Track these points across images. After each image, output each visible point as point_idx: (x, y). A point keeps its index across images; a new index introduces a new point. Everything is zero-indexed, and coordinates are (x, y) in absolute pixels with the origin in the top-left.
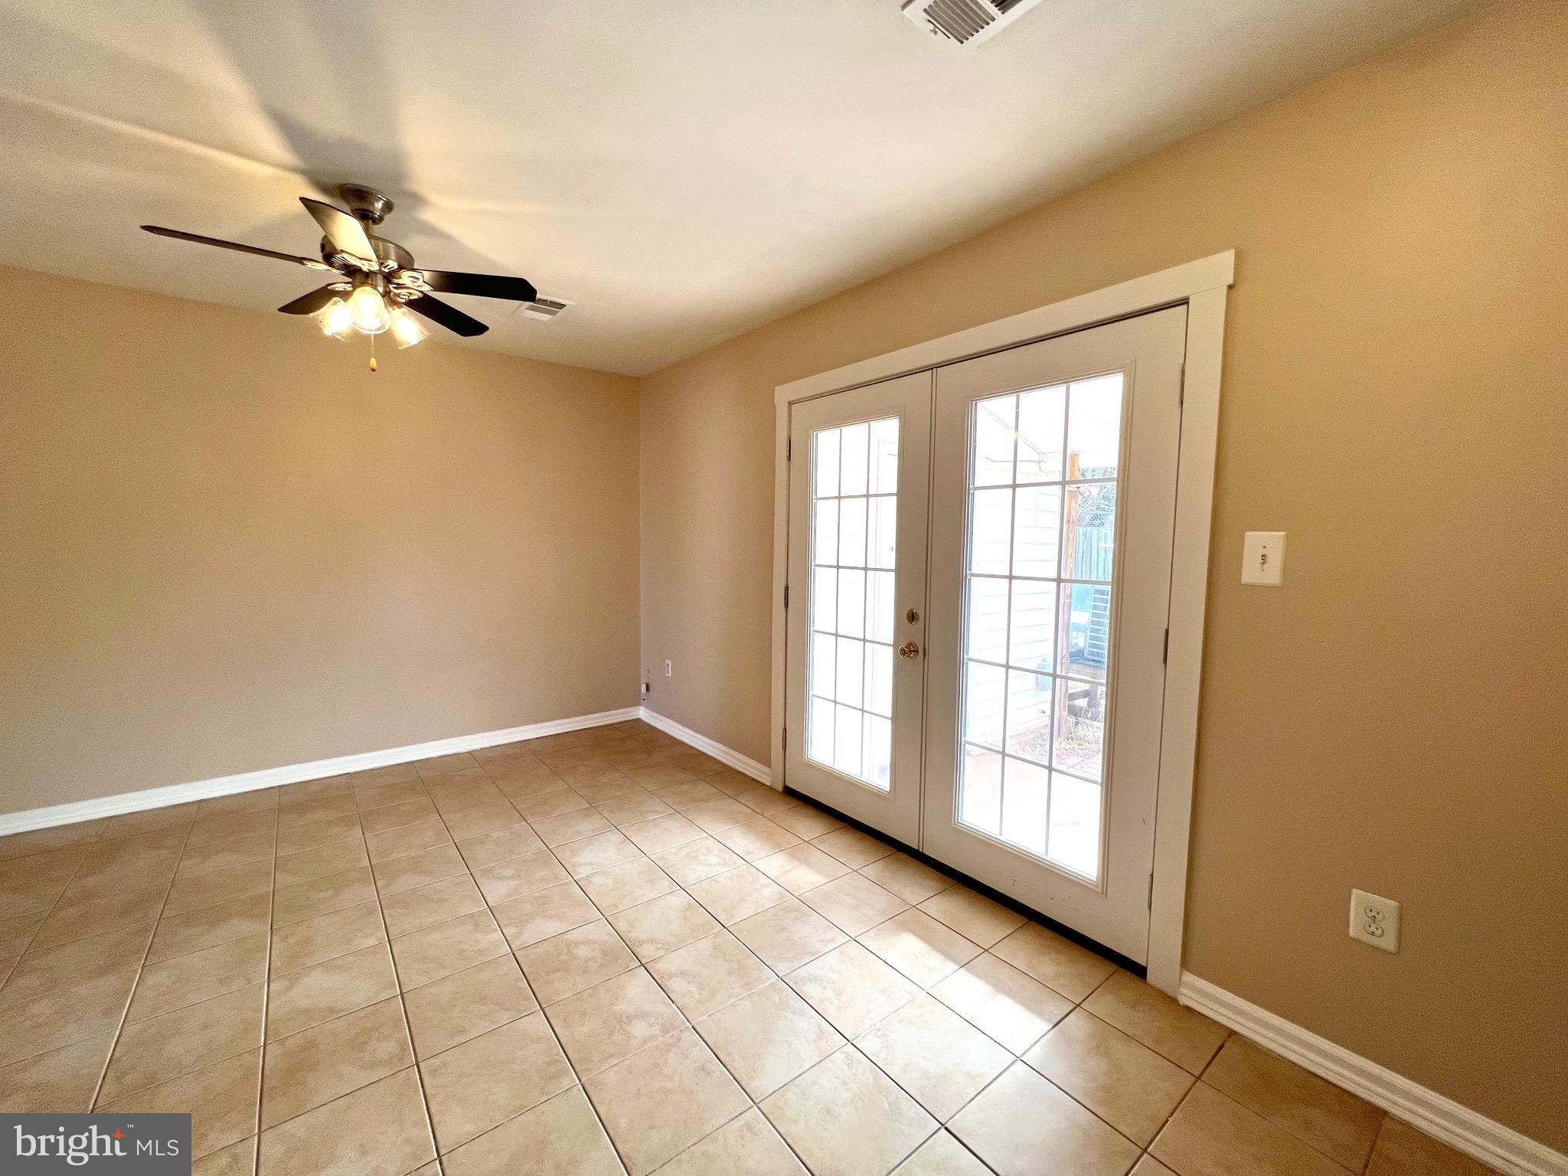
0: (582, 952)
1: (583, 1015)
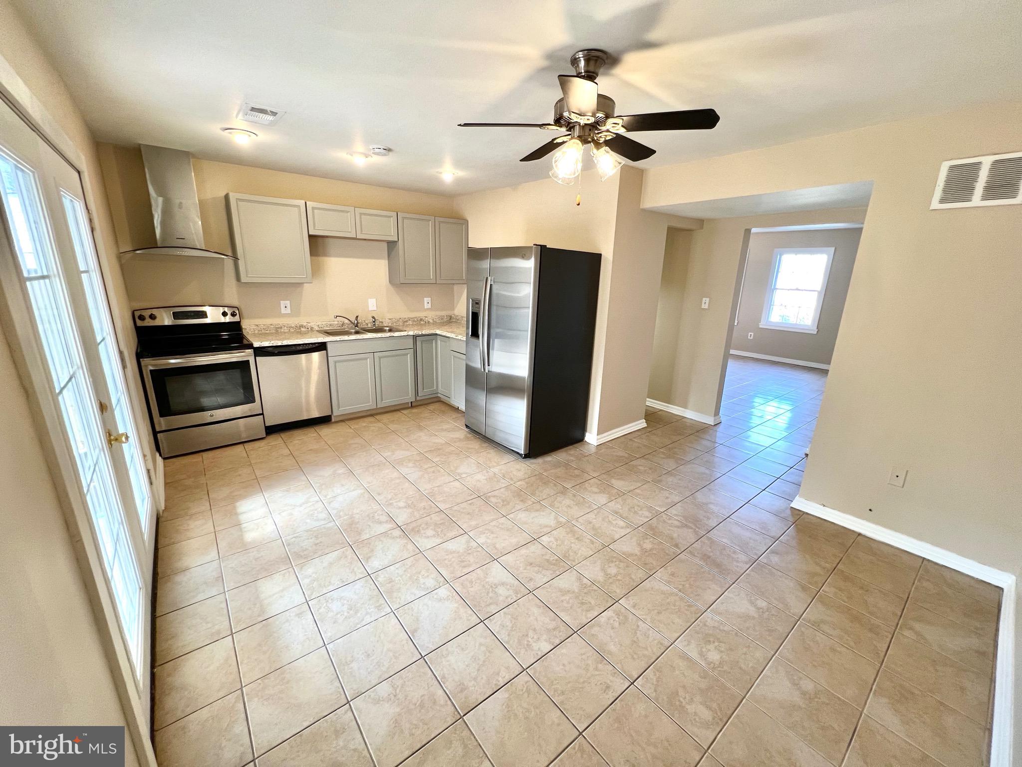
0: (430, 532)
1: (424, 508)
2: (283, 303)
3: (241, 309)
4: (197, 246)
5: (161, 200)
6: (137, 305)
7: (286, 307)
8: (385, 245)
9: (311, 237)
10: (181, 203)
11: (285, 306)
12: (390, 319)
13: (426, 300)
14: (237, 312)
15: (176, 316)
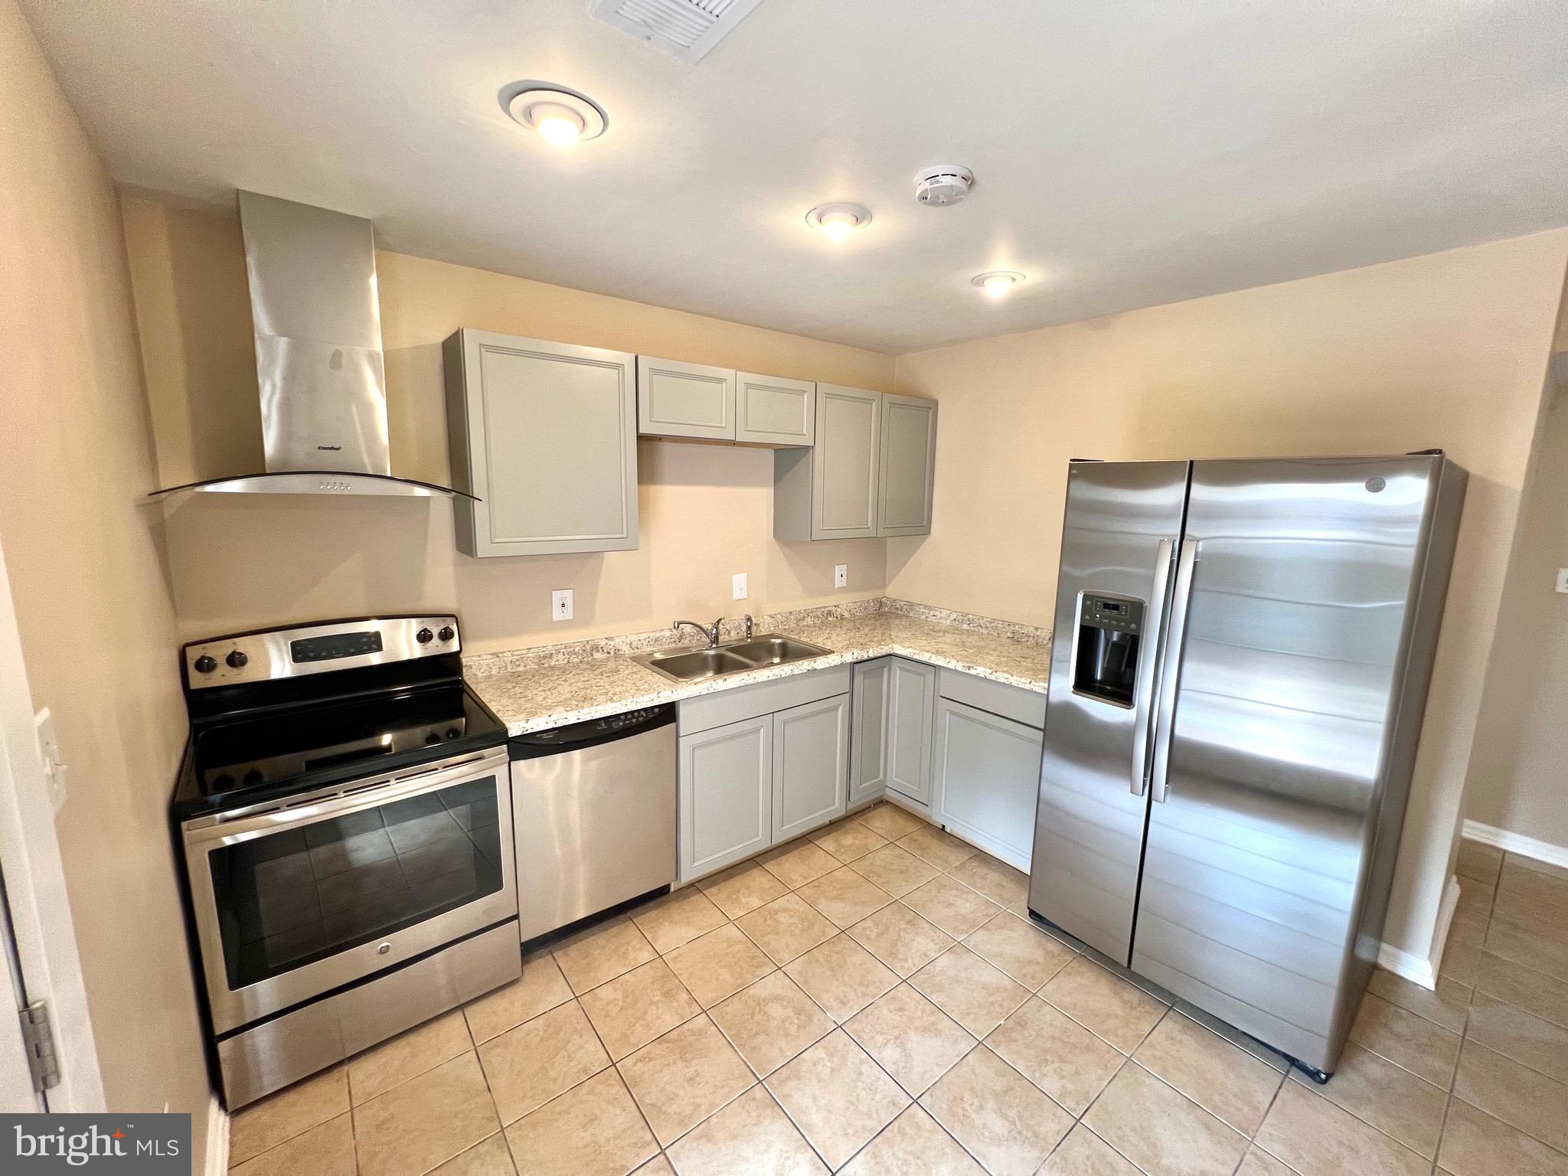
2: (557, 596)
3: (461, 618)
4: (365, 467)
5: (282, 344)
6: (196, 628)
7: (563, 605)
8: (770, 454)
9: (641, 438)
10: (337, 355)
11: (562, 603)
12: (772, 617)
13: (840, 570)
14: (454, 628)
15: (300, 652)
